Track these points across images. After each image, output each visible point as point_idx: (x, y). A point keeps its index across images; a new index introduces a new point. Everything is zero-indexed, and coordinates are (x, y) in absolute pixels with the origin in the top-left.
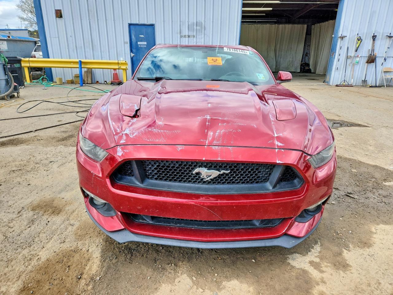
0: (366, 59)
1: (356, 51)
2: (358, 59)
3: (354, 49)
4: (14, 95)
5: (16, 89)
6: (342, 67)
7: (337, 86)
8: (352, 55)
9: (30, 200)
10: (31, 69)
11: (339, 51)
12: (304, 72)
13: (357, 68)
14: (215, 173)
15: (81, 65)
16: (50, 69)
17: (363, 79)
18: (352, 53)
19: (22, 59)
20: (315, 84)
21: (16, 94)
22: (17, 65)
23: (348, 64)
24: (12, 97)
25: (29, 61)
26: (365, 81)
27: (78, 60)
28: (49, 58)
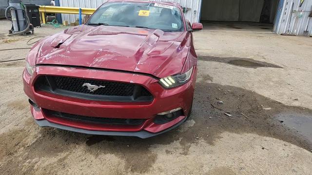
0: (308, 14)
1: (300, 6)
2: (301, 13)
3: (299, 5)
4: (30, 32)
5: (31, 28)
6: (288, 19)
7: (281, 35)
8: (297, 10)
9: (9, 100)
10: (47, 14)
11: (285, 6)
12: (263, 22)
13: (301, 20)
14: (96, 87)
15: (81, 12)
16: (60, 14)
17: (305, 30)
18: (297, 8)
19: (40, 6)
20: (263, 32)
21: (31, 31)
22: (36, 11)
23: (292, 17)
24: (28, 34)
25: (45, 8)
26: (306, 32)
27: (79, 8)
28: (59, 6)
